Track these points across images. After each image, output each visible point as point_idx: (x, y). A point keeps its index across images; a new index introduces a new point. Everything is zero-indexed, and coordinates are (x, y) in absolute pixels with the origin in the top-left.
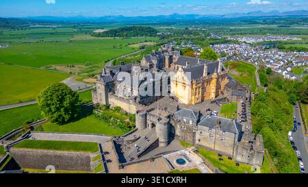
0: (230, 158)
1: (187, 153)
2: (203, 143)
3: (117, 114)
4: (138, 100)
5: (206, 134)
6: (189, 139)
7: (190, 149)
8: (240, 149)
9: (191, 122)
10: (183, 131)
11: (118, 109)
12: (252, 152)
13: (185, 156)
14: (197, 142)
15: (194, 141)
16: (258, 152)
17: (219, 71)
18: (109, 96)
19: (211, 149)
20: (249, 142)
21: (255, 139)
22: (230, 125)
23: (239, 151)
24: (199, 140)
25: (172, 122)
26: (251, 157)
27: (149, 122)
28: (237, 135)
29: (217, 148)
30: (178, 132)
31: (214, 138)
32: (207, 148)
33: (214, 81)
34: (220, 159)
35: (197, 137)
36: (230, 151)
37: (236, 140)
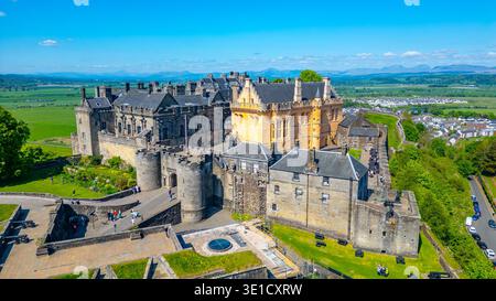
0: (342, 242)
1: (241, 229)
2: (283, 213)
3: (113, 172)
4: (155, 138)
5: (288, 188)
6: (253, 205)
7: (249, 224)
8: (363, 215)
9: (256, 166)
10: (239, 188)
11: (116, 163)
12: (392, 220)
13: (234, 234)
14: (269, 211)
15: (263, 208)
16: (407, 220)
17: (325, 96)
18: (100, 137)
19: (299, 226)
20: (386, 205)
21: (398, 200)
22: (340, 164)
23: (361, 221)
24: (274, 207)
25: (217, 171)
26: (389, 233)
27: (166, 174)
28: (356, 184)
29: (313, 222)
30: (229, 193)
31: (304, 197)
32: (291, 223)
33: (316, 114)
34: (319, 244)
35: (270, 197)
36: (340, 226)
37: (355, 195)
